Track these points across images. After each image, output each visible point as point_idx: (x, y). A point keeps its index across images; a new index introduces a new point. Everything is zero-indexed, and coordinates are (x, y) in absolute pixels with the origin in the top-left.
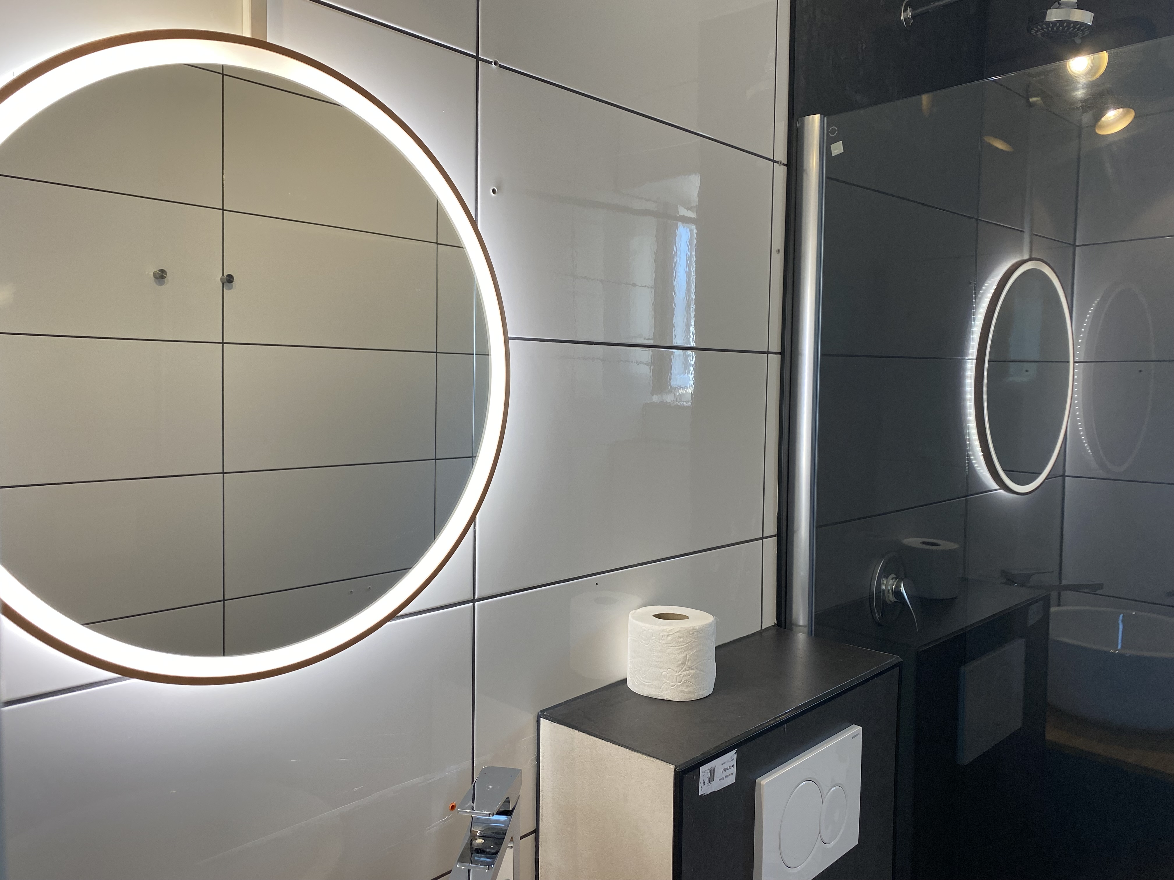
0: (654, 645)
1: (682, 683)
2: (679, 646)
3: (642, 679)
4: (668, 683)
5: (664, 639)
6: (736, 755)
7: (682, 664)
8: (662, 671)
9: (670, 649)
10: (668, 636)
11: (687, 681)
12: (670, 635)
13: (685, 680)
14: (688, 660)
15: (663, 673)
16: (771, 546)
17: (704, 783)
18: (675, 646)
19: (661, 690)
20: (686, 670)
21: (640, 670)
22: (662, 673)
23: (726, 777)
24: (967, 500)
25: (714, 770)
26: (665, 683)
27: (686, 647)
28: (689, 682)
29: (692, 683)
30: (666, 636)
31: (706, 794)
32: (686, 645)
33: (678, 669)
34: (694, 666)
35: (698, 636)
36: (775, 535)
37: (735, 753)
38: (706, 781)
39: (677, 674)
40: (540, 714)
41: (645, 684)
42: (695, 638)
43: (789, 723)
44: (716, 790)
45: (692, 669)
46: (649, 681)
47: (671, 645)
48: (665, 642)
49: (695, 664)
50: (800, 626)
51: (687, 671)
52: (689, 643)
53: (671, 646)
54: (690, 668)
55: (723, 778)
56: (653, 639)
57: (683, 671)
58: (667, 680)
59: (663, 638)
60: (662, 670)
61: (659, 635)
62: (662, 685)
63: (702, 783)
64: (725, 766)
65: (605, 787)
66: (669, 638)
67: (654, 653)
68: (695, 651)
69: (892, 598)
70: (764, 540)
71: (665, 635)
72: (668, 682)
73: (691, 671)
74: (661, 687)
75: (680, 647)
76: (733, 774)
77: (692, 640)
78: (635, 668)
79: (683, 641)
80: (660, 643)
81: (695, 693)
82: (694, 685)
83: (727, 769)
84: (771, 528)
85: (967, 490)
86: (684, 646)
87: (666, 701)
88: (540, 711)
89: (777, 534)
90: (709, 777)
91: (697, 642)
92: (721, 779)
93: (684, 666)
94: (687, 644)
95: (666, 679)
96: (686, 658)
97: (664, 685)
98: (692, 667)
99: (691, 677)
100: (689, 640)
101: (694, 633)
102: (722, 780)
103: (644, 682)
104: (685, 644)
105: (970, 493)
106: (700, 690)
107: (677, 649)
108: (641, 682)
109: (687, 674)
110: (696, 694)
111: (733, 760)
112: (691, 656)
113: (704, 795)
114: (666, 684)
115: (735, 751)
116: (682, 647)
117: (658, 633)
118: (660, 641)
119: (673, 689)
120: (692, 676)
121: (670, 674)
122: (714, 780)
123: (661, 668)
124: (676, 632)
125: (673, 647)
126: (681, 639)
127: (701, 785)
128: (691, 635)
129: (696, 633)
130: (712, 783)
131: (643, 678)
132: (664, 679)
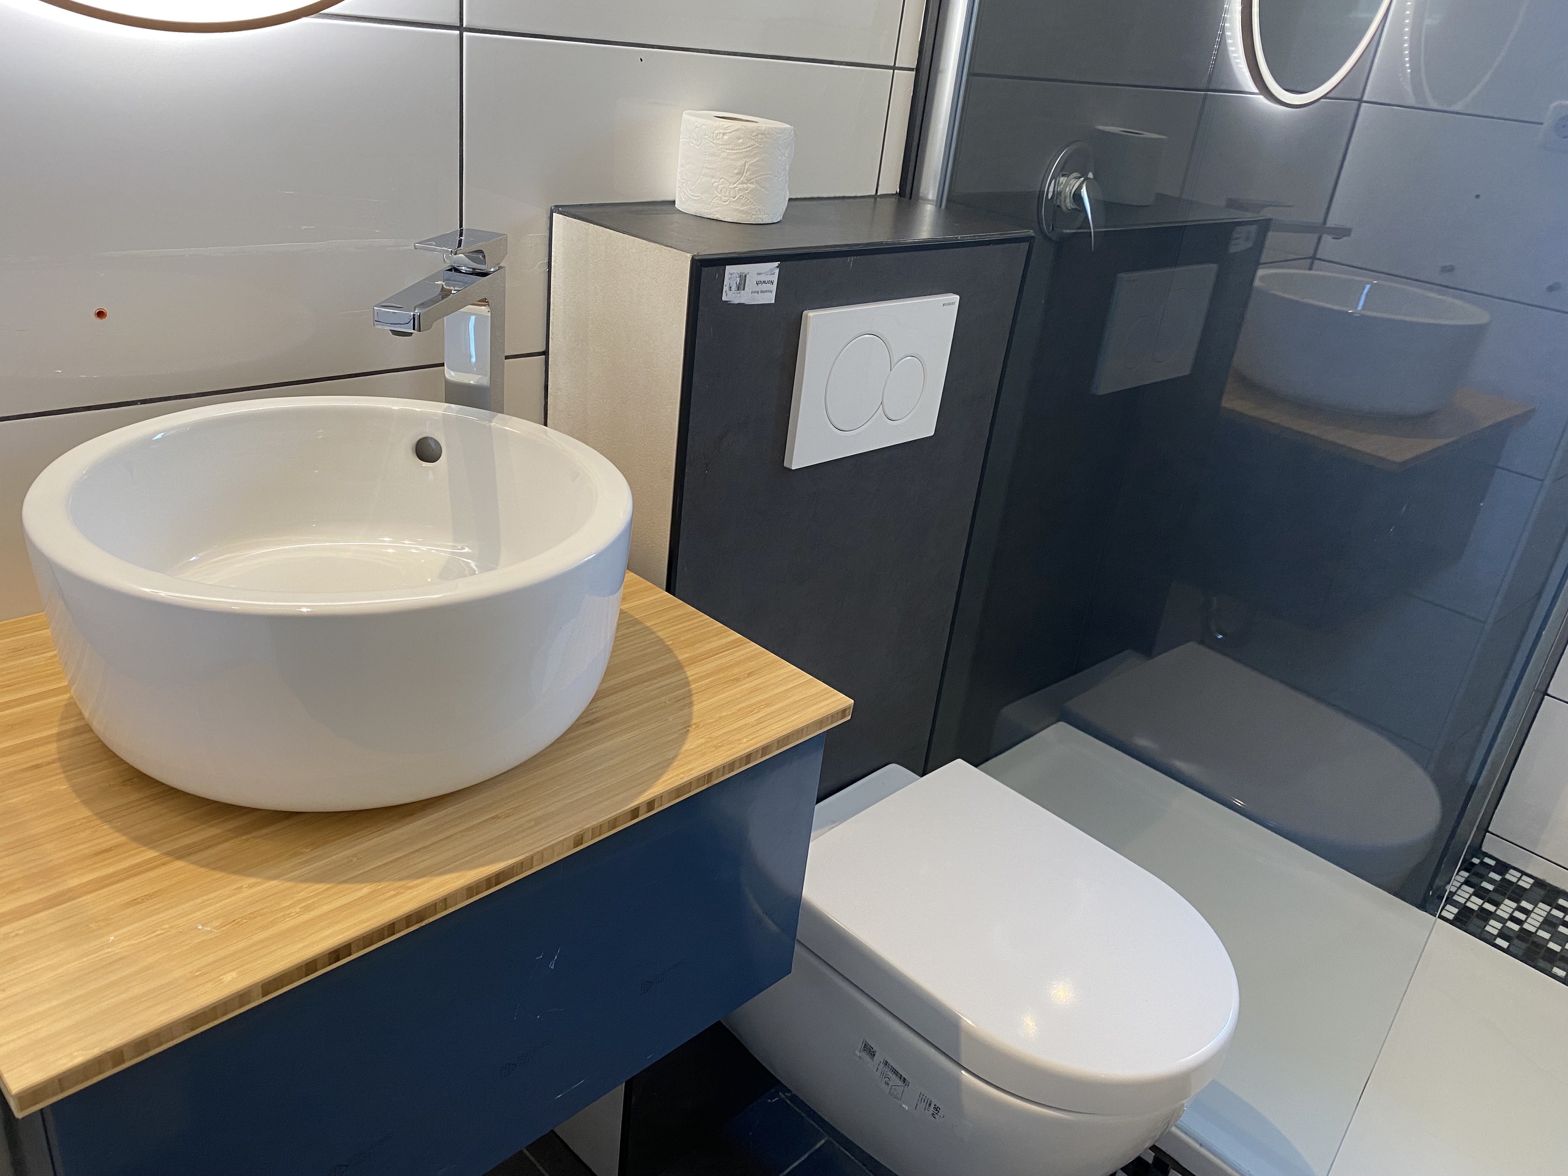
0: (706, 146)
1: (737, 199)
2: (737, 149)
3: (690, 192)
4: (719, 197)
5: (719, 139)
6: (777, 271)
7: (738, 174)
8: (713, 182)
9: (725, 152)
10: (724, 134)
11: (743, 197)
12: (727, 133)
13: (741, 196)
14: (748, 169)
15: (715, 184)
16: (905, 82)
17: (731, 288)
18: (732, 150)
19: (710, 206)
20: (742, 183)
21: (688, 181)
22: (713, 184)
23: (762, 292)
24: (1206, 96)
25: (746, 276)
26: (716, 196)
27: (745, 152)
28: (746, 198)
29: (750, 202)
30: (721, 135)
31: (732, 303)
32: (746, 150)
33: (734, 180)
34: (754, 179)
35: (764, 140)
36: (914, 69)
37: (777, 267)
38: (734, 287)
39: (731, 186)
40: (553, 208)
41: (692, 199)
42: (758, 142)
43: (858, 257)
44: (747, 304)
45: (752, 183)
46: (697, 195)
47: (728, 147)
48: (719, 142)
49: (756, 177)
50: (929, 200)
51: (745, 184)
52: (750, 147)
53: (727, 149)
54: (748, 180)
55: (758, 292)
56: (705, 139)
57: (739, 184)
58: (719, 194)
59: (718, 137)
60: (713, 180)
61: (713, 132)
62: (713, 200)
63: (728, 286)
64: (762, 278)
65: (618, 290)
66: (726, 137)
67: (706, 157)
68: (757, 159)
69: (1069, 204)
70: (895, 71)
71: (720, 133)
72: (720, 195)
73: (749, 185)
74: (711, 202)
75: (738, 151)
76: (771, 292)
77: (755, 145)
78: (683, 179)
79: (743, 144)
80: (714, 143)
81: (753, 214)
82: (752, 204)
83: (764, 282)
84: (908, 57)
85: (1210, 81)
86: (743, 150)
87: (715, 221)
88: (554, 205)
89: (916, 69)
90: (738, 284)
91: (760, 148)
92: (755, 292)
93: (741, 177)
94: (747, 148)
95: (718, 192)
96: (745, 167)
97: (715, 200)
98: (751, 179)
99: (748, 193)
100: (752, 143)
101: (758, 135)
102: (756, 294)
103: (692, 197)
104: (745, 148)
105: (1211, 87)
106: (759, 213)
107: (734, 154)
108: (688, 196)
109: (743, 187)
110: (753, 216)
111: (773, 274)
112: (751, 165)
113: (729, 303)
114: (717, 198)
115: (777, 264)
116: (741, 151)
117: (712, 130)
118: (714, 141)
119: (725, 205)
120: (750, 191)
121: (723, 186)
122: (744, 290)
123: (713, 177)
124: (734, 131)
125: (729, 149)
126: (741, 141)
127: (725, 288)
128: (753, 137)
129: (760, 136)
130: (742, 292)
131: (690, 190)
132: (716, 192)
